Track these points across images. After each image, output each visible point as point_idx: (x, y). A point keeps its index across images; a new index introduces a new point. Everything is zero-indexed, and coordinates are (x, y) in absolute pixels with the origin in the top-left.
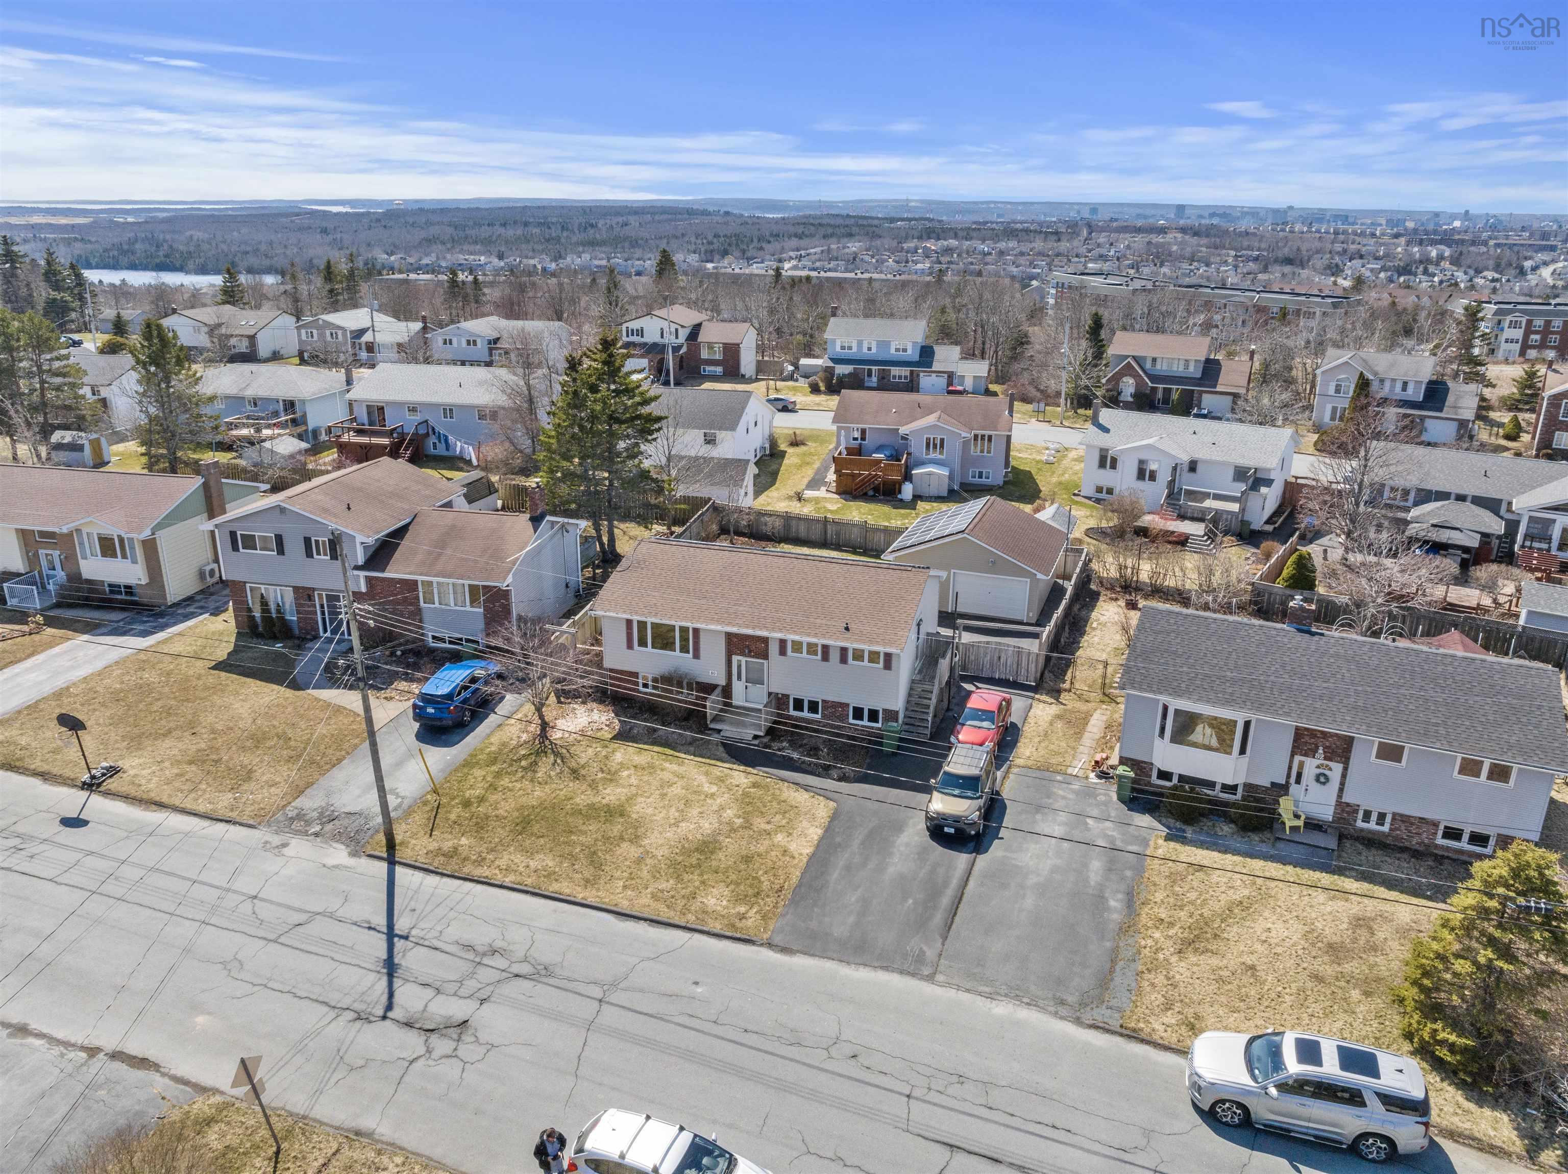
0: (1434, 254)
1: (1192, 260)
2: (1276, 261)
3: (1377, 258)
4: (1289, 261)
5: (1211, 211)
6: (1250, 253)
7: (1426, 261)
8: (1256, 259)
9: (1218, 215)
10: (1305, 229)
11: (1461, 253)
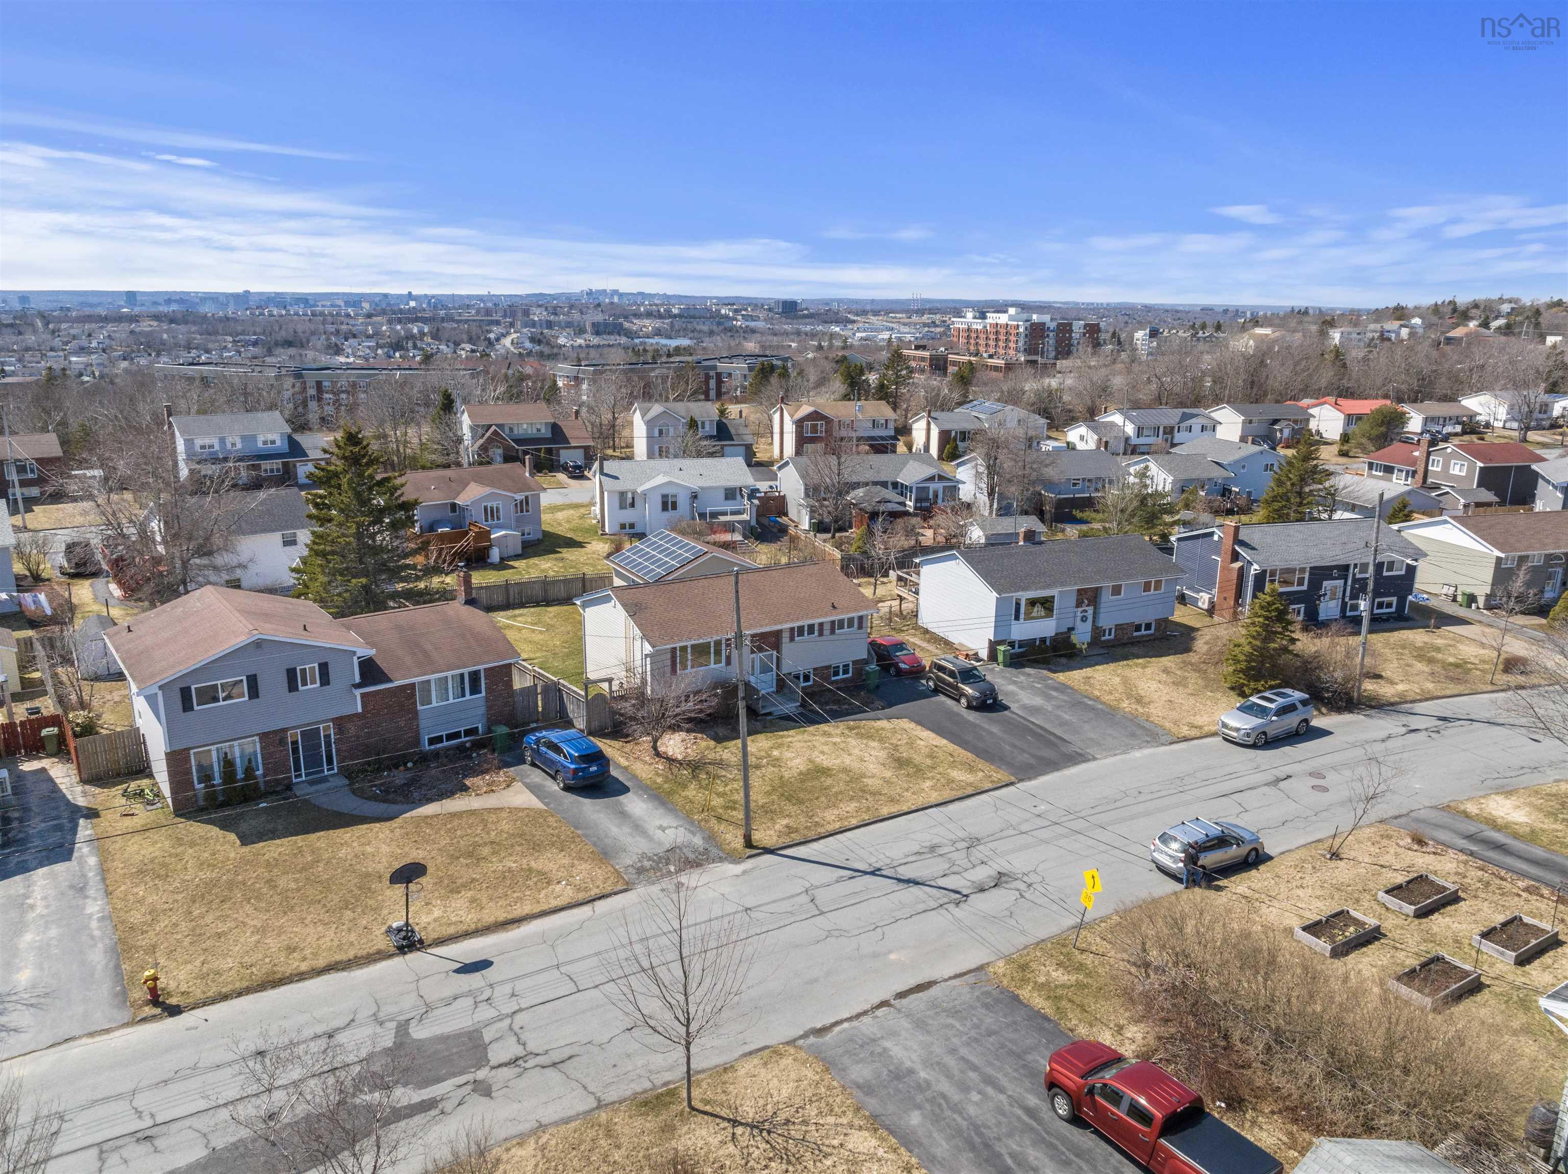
0: (415, 331)
1: (188, 348)
2: (277, 344)
3: (369, 337)
4: (289, 344)
5: (166, 297)
6: (247, 337)
7: (410, 337)
8: (255, 344)
9: (175, 301)
10: (284, 312)
11: (438, 330)
